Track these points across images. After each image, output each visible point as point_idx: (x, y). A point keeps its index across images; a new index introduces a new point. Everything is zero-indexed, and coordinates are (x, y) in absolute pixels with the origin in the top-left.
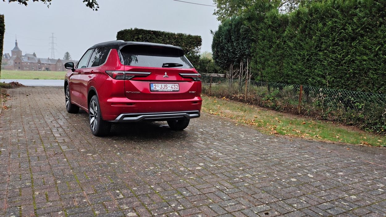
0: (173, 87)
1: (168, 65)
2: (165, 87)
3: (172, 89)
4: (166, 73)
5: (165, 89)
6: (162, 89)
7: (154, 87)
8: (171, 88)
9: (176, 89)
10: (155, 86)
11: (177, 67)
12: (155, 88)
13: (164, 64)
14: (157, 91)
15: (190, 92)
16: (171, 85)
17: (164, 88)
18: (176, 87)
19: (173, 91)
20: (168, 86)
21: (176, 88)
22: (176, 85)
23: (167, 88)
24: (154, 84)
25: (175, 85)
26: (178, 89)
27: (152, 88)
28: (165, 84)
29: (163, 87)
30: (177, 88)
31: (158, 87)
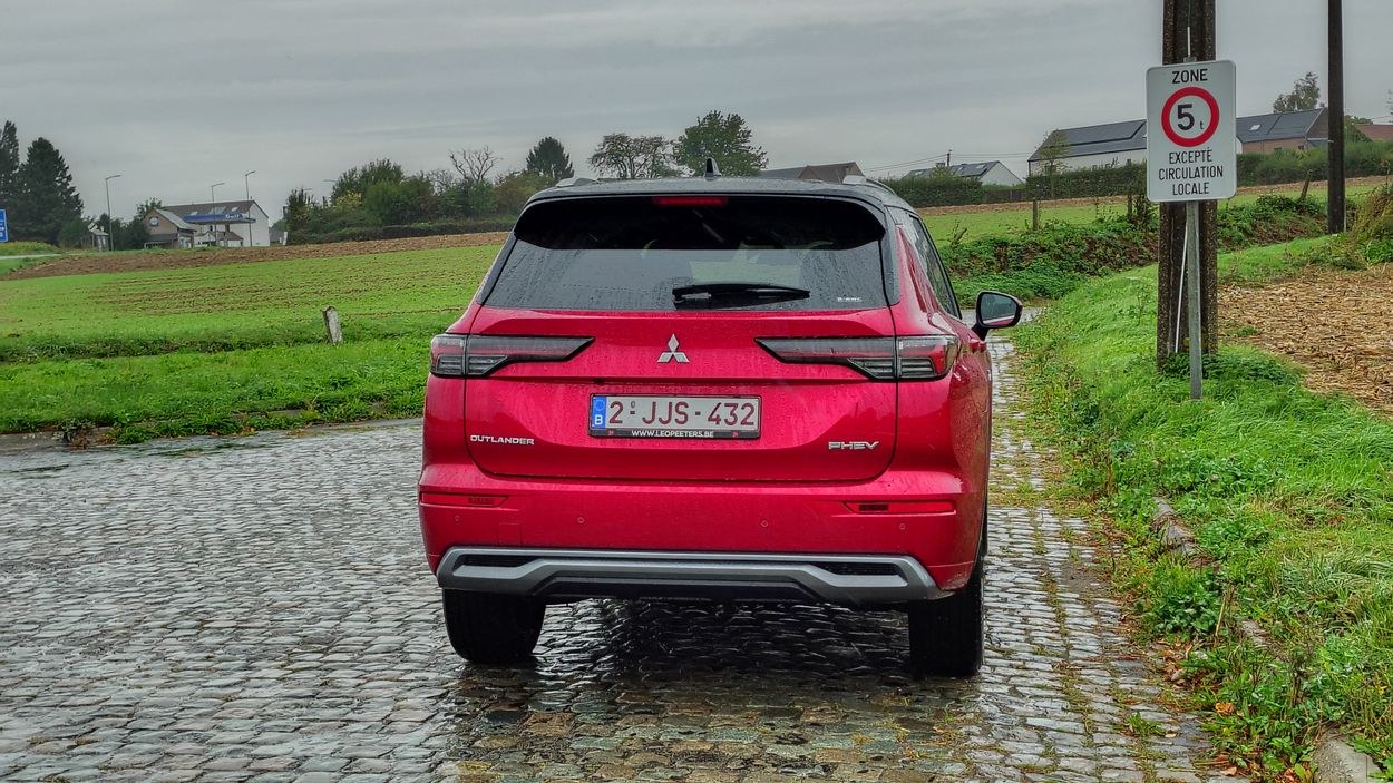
0: (724, 413)
1: (706, 296)
2: (675, 415)
3: (713, 426)
4: (673, 343)
5: (673, 425)
6: (656, 425)
7: (610, 413)
8: (710, 419)
9: (738, 427)
10: (617, 408)
11: (762, 302)
12: (612, 421)
13: (678, 293)
14: (625, 435)
15: (832, 445)
16: (714, 401)
17: (665, 418)
18: (741, 414)
19: (719, 437)
20: (690, 411)
21: (739, 420)
22: (741, 402)
23: (682, 418)
24: (611, 400)
25: (735, 406)
26: (755, 427)
27: (598, 421)
28: (675, 401)
29: (662, 412)
30: (744, 423)
31: (632, 413)
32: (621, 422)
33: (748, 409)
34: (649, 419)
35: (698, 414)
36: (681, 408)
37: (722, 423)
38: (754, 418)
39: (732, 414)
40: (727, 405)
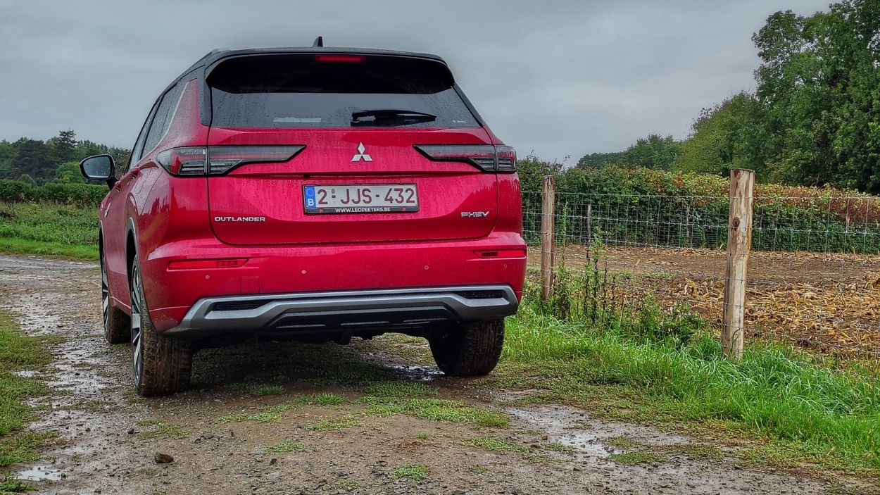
0: (394, 195)
1: (372, 118)
2: (362, 198)
3: (388, 204)
5: (362, 204)
6: (351, 204)
7: (318, 197)
8: (386, 200)
9: (404, 204)
10: (322, 194)
11: (408, 123)
12: (321, 202)
13: (355, 116)
14: (331, 212)
15: (464, 214)
16: (387, 188)
17: (356, 200)
18: (406, 195)
19: (394, 211)
20: (372, 195)
21: (405, 200)
22: (405, 187)
23: (367, 199)
24: (317, 189)
25: (401, 190)
26: (415, 204)
27: (310, 203)
28: (362, 188)
29: (354, 196)
30: (408, 201)
31: (334, 197)
32: (326, 203)
33: (410, 192)
34: (345, 200)
35: (378, 196)
36: (366, 193)
37: (394, 202)
38: (414, 198)
39: (400, 196)
40: (396, 190)
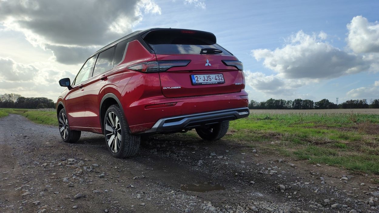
0: (217, 78)
1: (206, 51)
2: (209, 79)
3: (216, 81)
4: (207, 61)
5: (209, 81)
6: (206, 81)
7: (196, 79)
8: (215, 79)
9: (221, 81)
10: (197, 78)
11: (216, 54)
12: (197, 81)
13: (202, 50)
14: (201, 84)
15: (236, 84)
16: (215, 75)
17: (207, 80)
18: (220, 78)
19: (219, 83)
22: (220, 75)
23: (210, 79)
24: (195, 76)
25: (219, 76)
26: (223, 81)
27: (194, 81)
28: (208, 75)
29: (206, 78)
30: (221, 80)
31: (200, 79)
32: (199, 81)
34: (204, 80)
35: (213, 78)
36: (209, 77)
37: (218, 80)
38: (223, 79)
40: (217, 76)
